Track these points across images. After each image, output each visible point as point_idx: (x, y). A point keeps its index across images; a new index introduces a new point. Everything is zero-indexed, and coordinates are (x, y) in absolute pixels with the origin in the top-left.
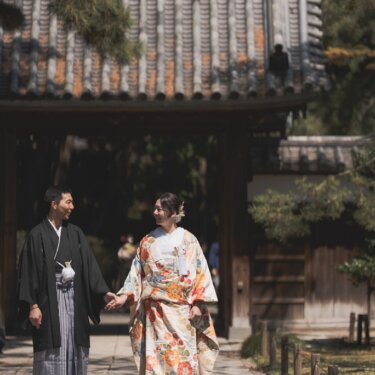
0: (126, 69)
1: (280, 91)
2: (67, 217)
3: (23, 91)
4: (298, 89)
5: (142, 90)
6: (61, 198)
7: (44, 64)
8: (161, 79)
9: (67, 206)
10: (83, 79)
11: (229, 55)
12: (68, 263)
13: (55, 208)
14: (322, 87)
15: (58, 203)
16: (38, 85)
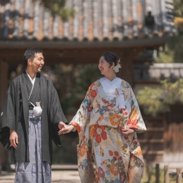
0: (66, 25)
1: (151, 36)
2: (39, 70)
3: (11, 36)
4: (160, 34)
5: (75, 36)
6: (34, 57)
7: (22, 22)
8: (86, 30)
9: (39, 62)
10: (43, 30)
11: (122, 18)
12: (38, 103)
13: (30, 64)
14: (174, 34)
15: (32, 61)
16: (19, 33)
